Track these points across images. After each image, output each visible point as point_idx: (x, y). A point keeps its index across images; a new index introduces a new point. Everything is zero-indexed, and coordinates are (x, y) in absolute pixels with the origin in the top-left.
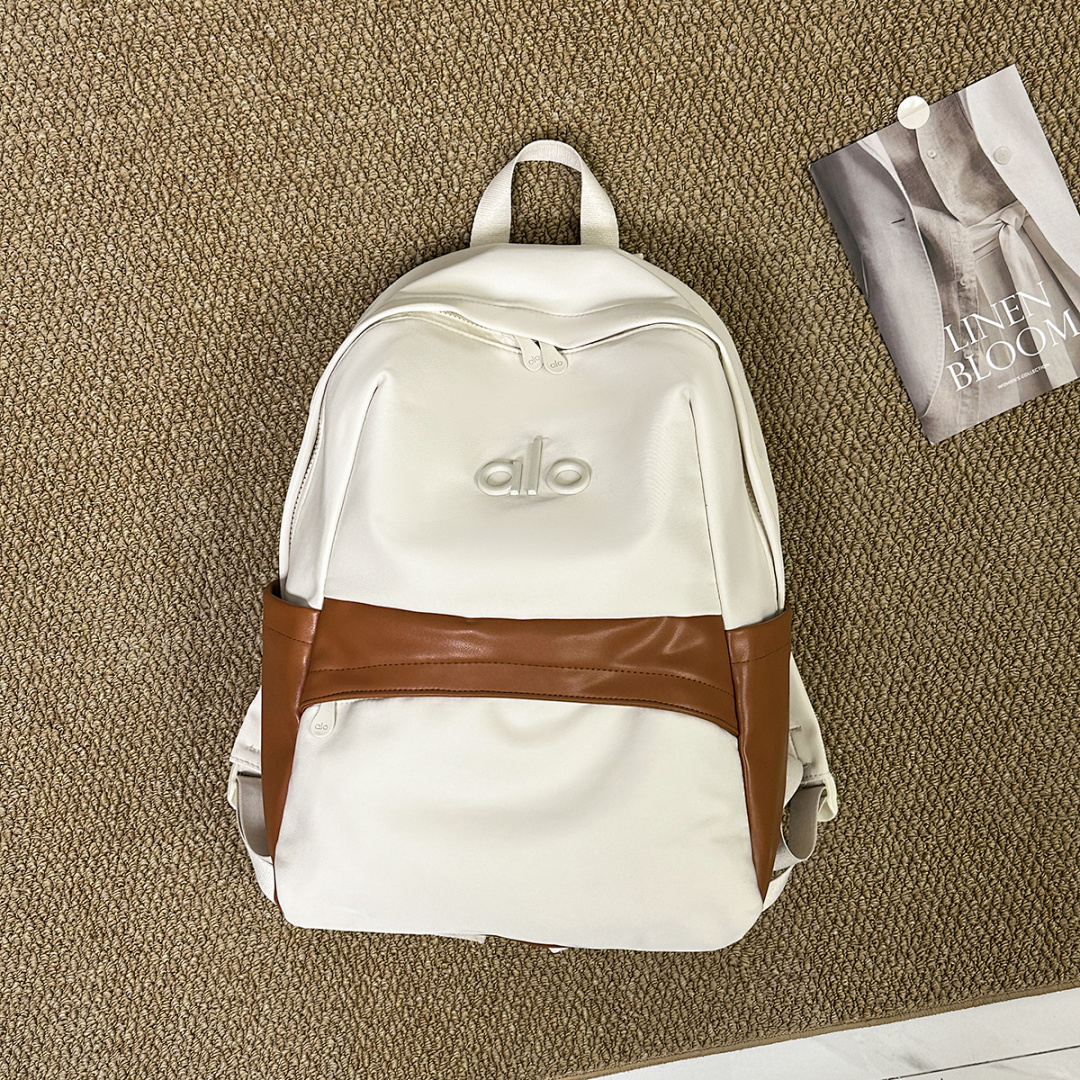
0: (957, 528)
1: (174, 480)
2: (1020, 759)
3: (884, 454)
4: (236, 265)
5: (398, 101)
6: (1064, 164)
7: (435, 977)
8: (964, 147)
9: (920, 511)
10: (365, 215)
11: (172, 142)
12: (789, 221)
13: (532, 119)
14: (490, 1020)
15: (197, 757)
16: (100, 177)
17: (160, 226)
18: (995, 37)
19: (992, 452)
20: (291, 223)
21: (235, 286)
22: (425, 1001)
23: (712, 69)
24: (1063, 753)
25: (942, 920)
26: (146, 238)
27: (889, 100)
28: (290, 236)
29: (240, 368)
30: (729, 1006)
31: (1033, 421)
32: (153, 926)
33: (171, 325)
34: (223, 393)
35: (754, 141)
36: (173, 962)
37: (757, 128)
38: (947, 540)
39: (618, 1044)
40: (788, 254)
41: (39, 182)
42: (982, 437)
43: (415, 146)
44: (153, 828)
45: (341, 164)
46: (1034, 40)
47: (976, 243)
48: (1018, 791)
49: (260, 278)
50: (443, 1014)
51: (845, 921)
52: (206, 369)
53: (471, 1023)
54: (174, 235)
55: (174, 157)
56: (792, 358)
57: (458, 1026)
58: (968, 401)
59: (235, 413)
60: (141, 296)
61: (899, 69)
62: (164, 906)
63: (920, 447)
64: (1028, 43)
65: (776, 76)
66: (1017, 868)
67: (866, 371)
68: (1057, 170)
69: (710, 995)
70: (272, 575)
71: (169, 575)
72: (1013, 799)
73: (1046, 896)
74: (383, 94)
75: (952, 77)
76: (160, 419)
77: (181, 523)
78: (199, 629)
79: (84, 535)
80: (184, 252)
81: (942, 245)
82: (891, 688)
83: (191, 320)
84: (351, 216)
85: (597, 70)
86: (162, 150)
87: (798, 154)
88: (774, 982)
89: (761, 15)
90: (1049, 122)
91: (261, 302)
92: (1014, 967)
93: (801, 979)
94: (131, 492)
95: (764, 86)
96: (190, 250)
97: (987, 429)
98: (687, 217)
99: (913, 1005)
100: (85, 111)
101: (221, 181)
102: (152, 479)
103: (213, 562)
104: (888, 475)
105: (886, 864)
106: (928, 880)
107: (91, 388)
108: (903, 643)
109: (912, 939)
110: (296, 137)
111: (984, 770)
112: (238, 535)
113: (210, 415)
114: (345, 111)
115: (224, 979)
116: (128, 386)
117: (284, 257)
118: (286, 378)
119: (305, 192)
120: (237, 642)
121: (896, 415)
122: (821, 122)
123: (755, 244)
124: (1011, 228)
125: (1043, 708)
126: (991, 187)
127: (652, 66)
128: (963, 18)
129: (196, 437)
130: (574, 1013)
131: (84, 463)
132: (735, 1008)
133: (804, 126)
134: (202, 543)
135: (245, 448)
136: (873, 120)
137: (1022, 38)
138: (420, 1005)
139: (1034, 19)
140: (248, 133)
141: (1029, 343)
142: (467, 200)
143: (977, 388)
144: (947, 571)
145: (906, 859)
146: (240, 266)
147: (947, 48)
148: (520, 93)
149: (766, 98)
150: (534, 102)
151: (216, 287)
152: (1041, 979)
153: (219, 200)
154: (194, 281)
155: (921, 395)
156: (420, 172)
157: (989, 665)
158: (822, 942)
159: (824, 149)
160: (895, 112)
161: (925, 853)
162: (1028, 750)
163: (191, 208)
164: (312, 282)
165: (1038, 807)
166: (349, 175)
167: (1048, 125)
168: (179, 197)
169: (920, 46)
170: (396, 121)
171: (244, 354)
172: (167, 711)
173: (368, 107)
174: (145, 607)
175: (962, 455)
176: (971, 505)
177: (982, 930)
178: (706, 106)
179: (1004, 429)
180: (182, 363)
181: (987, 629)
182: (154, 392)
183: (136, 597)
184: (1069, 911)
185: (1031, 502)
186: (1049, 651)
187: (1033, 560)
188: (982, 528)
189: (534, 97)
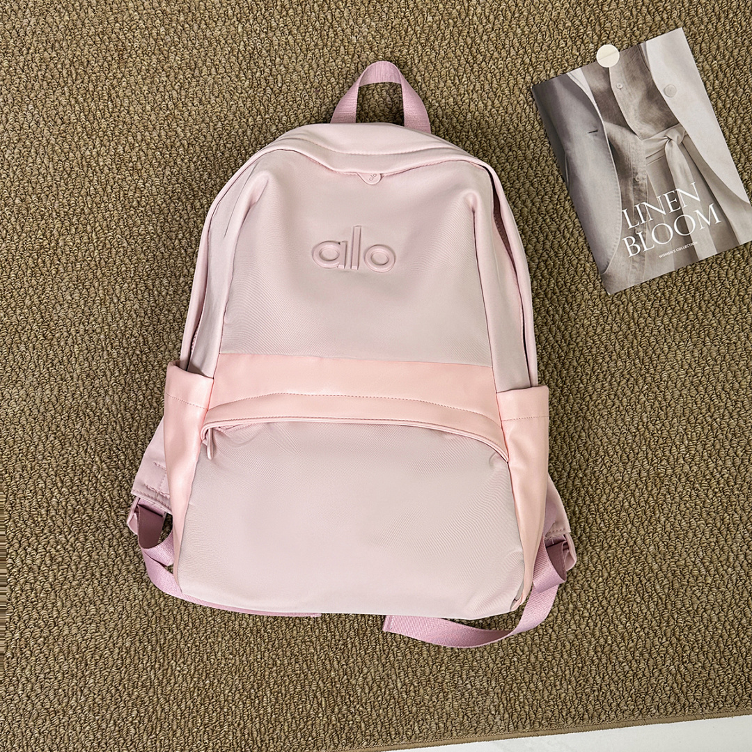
0: (624, 357)
1: (58, 276)
2: (663, 536)
3: (574, 299)
4: (118, 126)
5: (244, 20)
6: (715, 100)
8: (643, 83)
9: (598, 342)
10: (213, 98)
11: (82, 37)
12: (516, 126)
13: (337, 40)
14: (254, 702)
16: (29, 58)
17: (67, 94)
18: (669, 7)
19: (652, 304)
20: (160, 99)
21: (116, 141)
23: (467, 15)
24: (695, 535)
25: (597, 656)
26: (56, 102)
27: (591, 46)
28: (159, 109)
29: (114, 199)
30: (432, 710)
31: (684, 283)
33: (67, 164)
34: (100, 216)
35: (493, 67)
37: (496, 58)
38: (616, 366)
39: (345, 731)
40: (513, 149)
42: (646, 292)
43: (253, 53)
45: (200, 61)
46: (697, 11)
47: (648, 151)
48: (660, 560)
49: (134, 137)
51: (523, 651)
52: (89, 198)
53: (240, 703)
54: (77, 101)
55: (82, 48)
57: (231, 705)
58: (637, 265)
59: (106, 231)
60: (49, 143)
61: (600, 25)
63: (600, 296)
65: (512, 23)
66: (656, 620)
67: (564, 237)
68: (709, 104)
69: (418, 699)
70: (121, 351)
71: (46, 346)
73: (677, 645)
74: (234, 15)
75: (637, 33)
76: (52, 231)
77: (59, 308)
78: (64, 388)
80: (82, 114)
81: (623, 151)
82: (569, 473)
83: (81, 163)
84: (203, 98)
85: (386, 9)
86: (75, 42)
87: (524, 78)
88: (466, 694)
90: (705, 69)
92: (650, 698)
93: (487, 693)
94: (25, 283)
95: (503, 30)
96: (86, 113)
97: (650, 286)
98: (443, 118)
99: (571, 721)
100: (25, 12)
101: (114, 67)
102: (42, 274)
103: (79, 338)
104: (576, 315)
106: (588, 623)
108: (580, 440)
109: (574, 669)
110: (169, 40)
111: (635, 543)
112: (100, 320)
113: (89, 232)
114: (206, 25)
116: (32, 205)
117: (153, 123)
118: (145, 210)
119: (172, 78)
120: (92, 400)
121: (584, 271)
122: (542, 57)
123: (490, 140)
124: (674, 143)
125: (681, 499)
126: (660, 113)
127: (425, 10)
129: (76, 246)
130: (315, 702)
132: (436, 712)
133: (530, 60)
134: (73, 324)
135: (111, 257)
137: (689, 10)
140: (136, 35)
141: (683, 226)
142: (287, 93)
143: (644, 256)
144: (615, 389)
145: (571, 606)
146: (120, 127)
147: (635, 13)
148: (330, 21)
149: (504, 38)
150: (340, 28)
151: (102, 141)
152: (671, 710)
153: (111, 79)
154: (87, 135)
155: (602, 258)
156: (255, 71)
157: (643, 462)
158: (505, 666)
159: (543, 77)
160: (595, 54)
161: (587, 603)
162: (668, 529)
163: (90, 84)
164: (171, 142)
165: (674, 574)
166: (205, 69)
167: (704, 72)
168: (83, 75)
169: (616, 10)
170: (241, 34)
171: (118, 190)
172: (36, 447)
173: (222, 23)
174: (26, 368)
175: (630, 304)
176: (635, 341)
177: (627, 666)
178: (461, 40)
179: (662, 287)
180: (72, 192)
181: (643, 435)
182: (50, 212)
183: (21, 360)
184: (694, 658)
185: (680, 342)
186: (688, 456)
187: (679, 386)
188: (643, 359)
189: (340, 25)
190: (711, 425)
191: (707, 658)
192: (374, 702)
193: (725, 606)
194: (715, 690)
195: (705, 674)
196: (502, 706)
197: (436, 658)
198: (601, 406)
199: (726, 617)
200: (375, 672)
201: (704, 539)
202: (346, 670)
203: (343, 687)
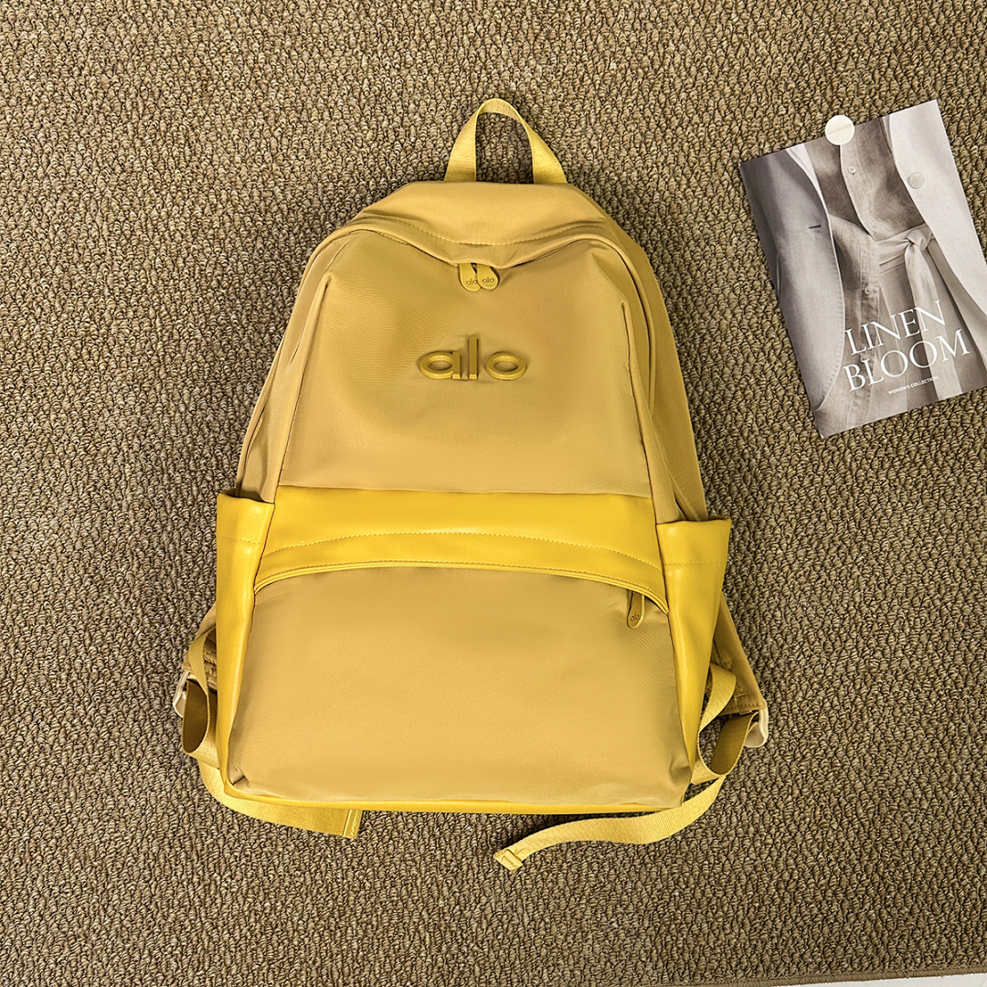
0: (836, 519)
1: (107, 373)
2: (870, 747)
3: (777, 440)
4: (196, 180)
5: (370, 50)
6: (971, 196)
7: (287, 884)
8: (882, 168)
9: (805, 498)
10: (324, 151)
11: (154, 59)
12: (716, 213)
14: (335, 934)
15: (88, 642)
16: (81, 81)
17: (131, 133)
18: (922, 72)
19: (876, 453)
20: (254, 148)
21: (193, 199)
22: (273, 908)
23: (662, 64)
24: (911, 748)
25: (779, 894)
26: (116, 143)
27: (819, 115)
28: (251, 160)
29: (187, 276)
30: (566, 954)
31: (918, 428)
32: (19, 803)
33: (126, 226)
34: (167, 297)
35: (692, 134)
36: (32, 841)
37: (696, 123)
38: (826, 529)
39: (455, 976)
40: (711, 243)
41: (24, 78)
42: (869, 437)
43: (380, 95)
44: (33, 706)
45: (309, 101)
46: (956, 80)
47: (882, 257)
48: (865, 777)
49: (218, 196)
50: (290, 923)
51: (687, 883)
52: (153, 272)
53: (315, 935)
54: (143, 144)
55: (154, 72)
56: (703, 339)
57: (302, 937)
58: (859, 402)
59: (175, 318)
60: (103, 196)
61: (832, 88)
62: (33, 784)
63: (810, 438)
64: (951, 81)
65: (719, 79)
66: (856, 853)
67: (769, 360)
68: (964, 200)
69: (549, 939)
70: (187, 476)
71: (88, 463)
72: (859, 785)
73: (880, 884)
74: (357, 43)
75: (879, 103)
76: (102, 313)
77: (107, 414)
78: (109, 519)
79: (13, 414)
80: (149, 161)
81: (851, 254)
84: (311, 150)
85: (557, 49)
86: (143, 64)
87: (731, 152)
88: (611, 935)
89: (713, 22)
90: (962, 156)
91: (215, 218)
92: (842, 950)
93: (638, 935)
94: (64, 379)
95: (707, 86)
96: (155, 160)
97: (874, 430)
98: (623, 196)
99: (742, 975)
100: (78, 19)
101: (195, 101)
102: (87, 369)
103: (132, 456)
104: (778, 461)
105: (733, 832)
106: (770, 852)
107: (42, 275)
108: (773, 621)
109: (749, 909)
110: (270, 70)
111: (835, 754)
112: (160, 433)
113: (151, 317)
114: (319, 53)
115: (78, 864)
116: (77, 278)
117: (243, 179)
118: (227, 292)
119: (271, 122)
120: (143, 536)
121: (792, 406)
122: (756, 126)
123: (682, 229)
124: (917, 248)
125: (896, 701)
126: (902, 208)
127: (608, 53)
128: (895, 50)
129: (134, 335)
130: (417, 937)
131: (23, 344)
132: (571, 956)
133: (740, 128)
134: (125, 437)
135: (179, 352)
136: (803, 131)
137: (946, 77)
138: (267, 911)
139: (959, 61)
140: (226, 60)
141: (921, 355)
142: (421, 151)
143: (869, 391)
144: (822, 558)
145: (752, 829)
146: (200, 181)
147: (877, 76)
148: (483, 60)
149: (708, 98)
150: (495, 70)
151: (174, 198)
152: (866, 964)
153: (190, 118)
154: (155, 189)
155: (817, 390)
156: (381, 118)
157: (851, 653)
158: (663, 901)
159: (755, 151)
160: (823, 127)
161: (770, 827)
162: (878, 739)
163: (162, 121)
164: (266, 206)
165: (881, 795)
166: (315, 112)
167: (961, 159)
168: (153, 110)
169: (853, 71)
170: (365, 69)
171: (192, 264)
172: (66, 594)
173: (341, 52)
174: (60, 491)
175: (848, 451)
176: (852, 499)
177: (816, 909)
178: (652, 97)
179: (890, 431)
180: (131, 263)
181: (853, 618)
182: (101, 288)
183: (53, 480)
184: (900, 901)
185: (907, 503)
186: (908, 647)
187: (903, 558)
188: (860, 522)
189: (495, 66)
190: (940, 611)
191: (916, 902)
192: (493, 941)
193: (943, 838)
194: (923, 942)
195: (912, 921)
196: (655, 951)
197: (575, 889)
198: (803, 579)
199: (943, 851)
200: (496, 903)
201: (922, 753)
202: (459, 899)
203: (454, 920)
